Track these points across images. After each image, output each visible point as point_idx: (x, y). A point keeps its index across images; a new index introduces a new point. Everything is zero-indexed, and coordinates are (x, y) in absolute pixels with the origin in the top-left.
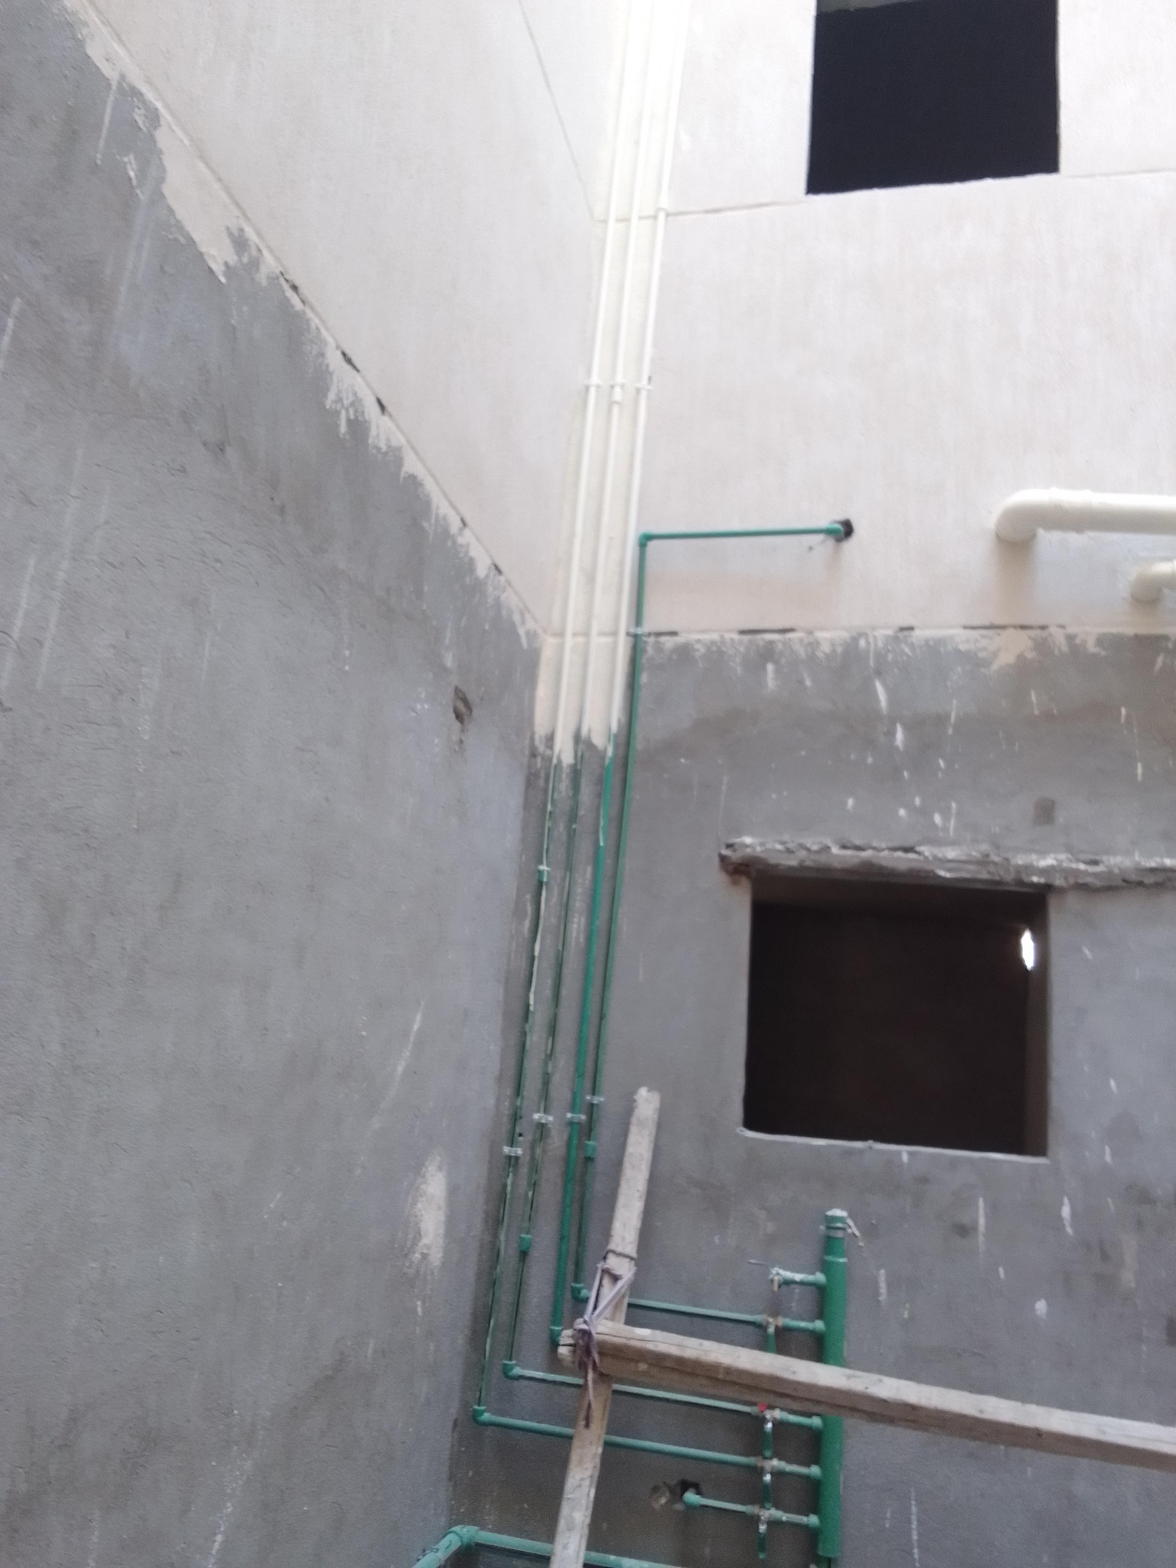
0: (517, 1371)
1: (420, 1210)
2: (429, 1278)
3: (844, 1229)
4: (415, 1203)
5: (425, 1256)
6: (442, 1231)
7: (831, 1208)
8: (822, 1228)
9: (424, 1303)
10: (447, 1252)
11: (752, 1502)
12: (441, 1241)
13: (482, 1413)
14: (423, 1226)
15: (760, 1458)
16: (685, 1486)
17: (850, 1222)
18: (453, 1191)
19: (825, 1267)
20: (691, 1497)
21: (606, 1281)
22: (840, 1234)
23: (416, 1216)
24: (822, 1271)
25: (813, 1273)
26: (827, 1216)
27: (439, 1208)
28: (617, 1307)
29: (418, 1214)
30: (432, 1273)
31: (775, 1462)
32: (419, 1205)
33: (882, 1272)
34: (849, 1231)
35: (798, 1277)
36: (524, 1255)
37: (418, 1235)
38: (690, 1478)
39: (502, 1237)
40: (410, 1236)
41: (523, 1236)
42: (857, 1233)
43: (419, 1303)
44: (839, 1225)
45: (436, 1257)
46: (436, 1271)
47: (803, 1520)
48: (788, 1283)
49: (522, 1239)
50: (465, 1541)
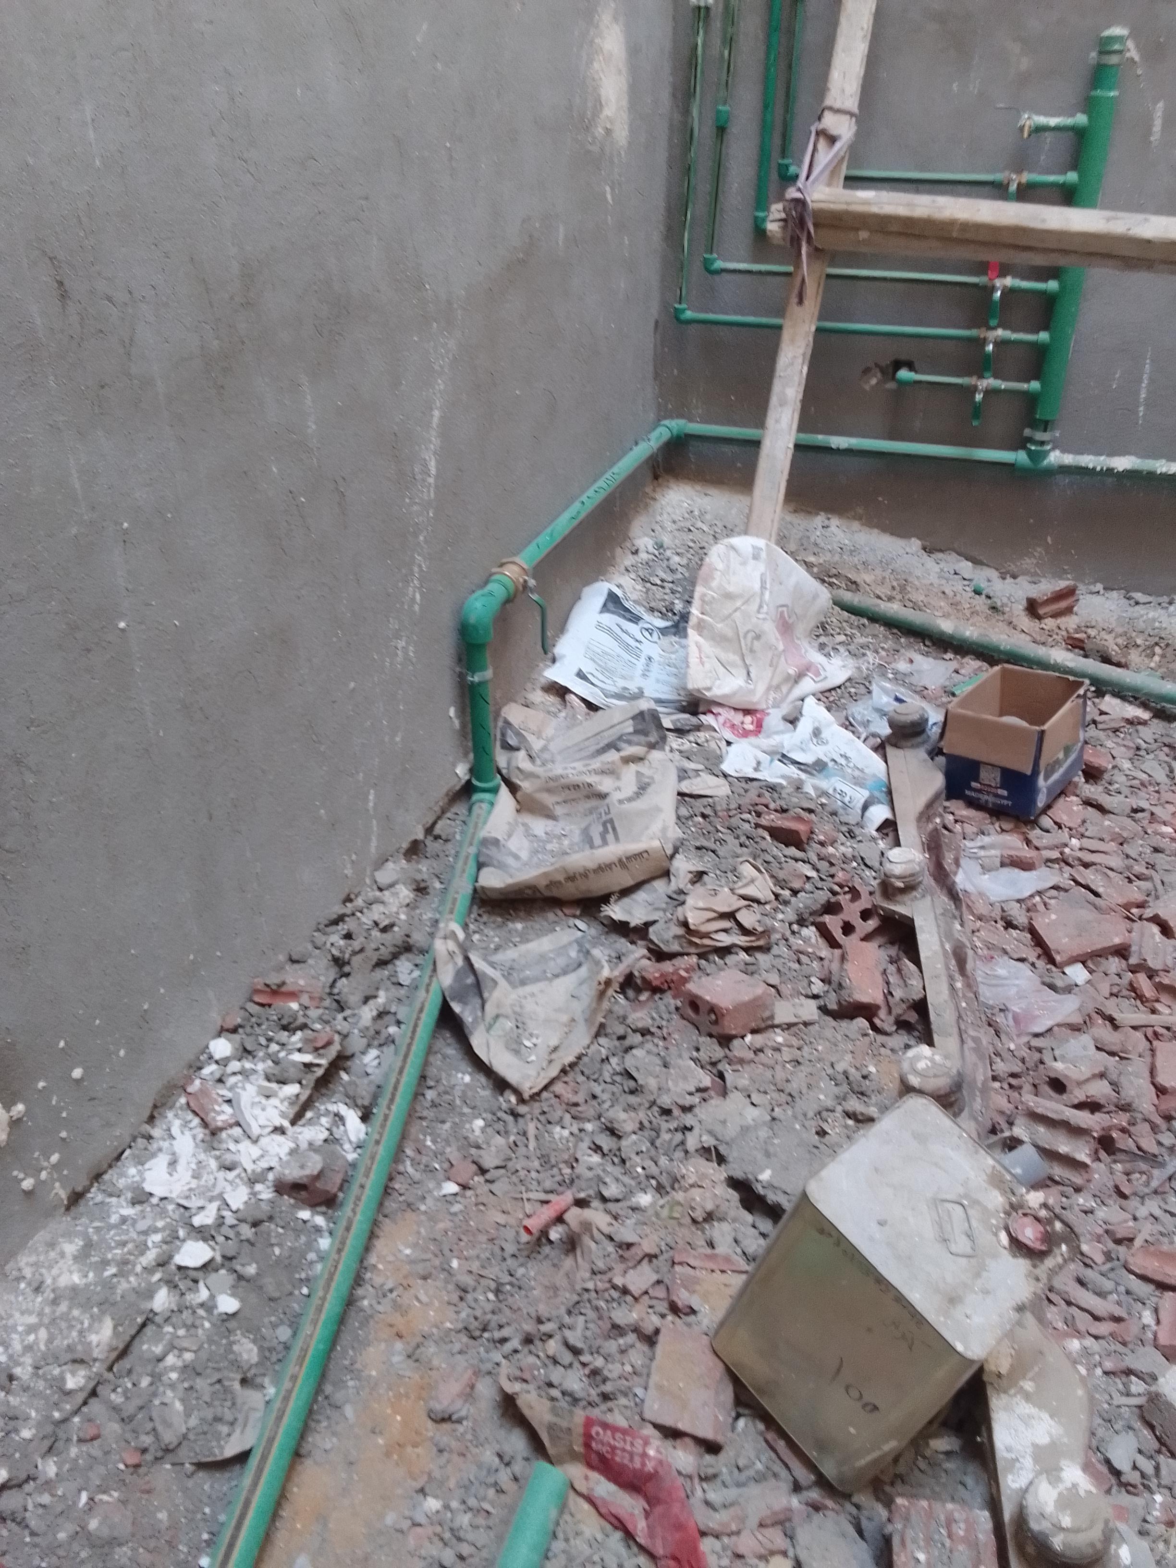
0: (719, 264)
1: (597, 72)
2: (616, 160)
3: (1120, 52)
4: (590, 62)
5: (608, 132)
6: (625, 103)
7: (1109, 27)
8: (1094, 54)
9: (612, 189)
10: (633, 131)
11: (970, 374)
12: (624, 116)
13: (684, 310)
14: (603, 92)
15: (984, 329)
16: (898, 365)
17: (1130, 44)
18: (633, 51)
19: (1089, 105)
20: (904, 374)
21: (822, 144)
22: (1114, 59)
23: (594, 79)
24: (1084, 112)
25: (1073, 115)
26: (1101, 38)
27: (620, 71)
28: (834, 173)
29: (596, 77)
30: (619, 154)
31: (1000, 332)
32: (596, 65)
33: (1161, 105)
34: (1128, 55)
35: (1053, 121)
36: (721, 131)
37: (599, 105)
38: (903, 357)
39: (695, 112)
40: (589, 104)
41: (720, 108)
42: (1137, 58)
43: (608, 189)
44: (1116, 47)
45: (621, 135)
46: (623, 153)
47: (1025, 386)
48: (1039, 130)
49: (719, 112)
50: (675, 432)
